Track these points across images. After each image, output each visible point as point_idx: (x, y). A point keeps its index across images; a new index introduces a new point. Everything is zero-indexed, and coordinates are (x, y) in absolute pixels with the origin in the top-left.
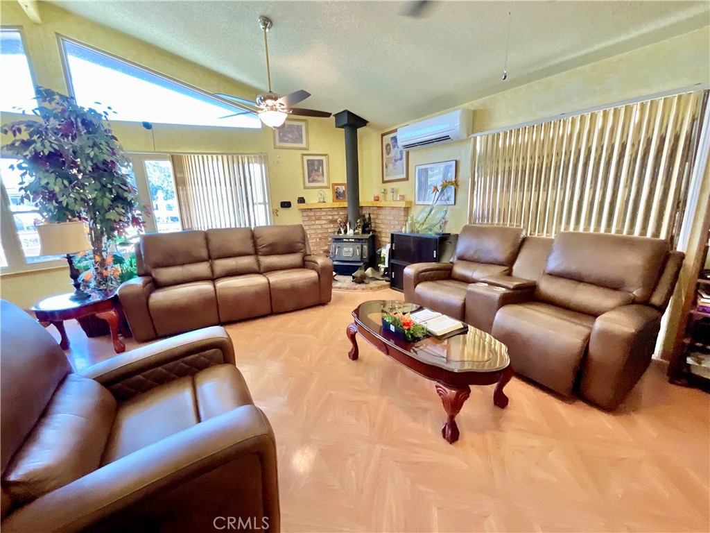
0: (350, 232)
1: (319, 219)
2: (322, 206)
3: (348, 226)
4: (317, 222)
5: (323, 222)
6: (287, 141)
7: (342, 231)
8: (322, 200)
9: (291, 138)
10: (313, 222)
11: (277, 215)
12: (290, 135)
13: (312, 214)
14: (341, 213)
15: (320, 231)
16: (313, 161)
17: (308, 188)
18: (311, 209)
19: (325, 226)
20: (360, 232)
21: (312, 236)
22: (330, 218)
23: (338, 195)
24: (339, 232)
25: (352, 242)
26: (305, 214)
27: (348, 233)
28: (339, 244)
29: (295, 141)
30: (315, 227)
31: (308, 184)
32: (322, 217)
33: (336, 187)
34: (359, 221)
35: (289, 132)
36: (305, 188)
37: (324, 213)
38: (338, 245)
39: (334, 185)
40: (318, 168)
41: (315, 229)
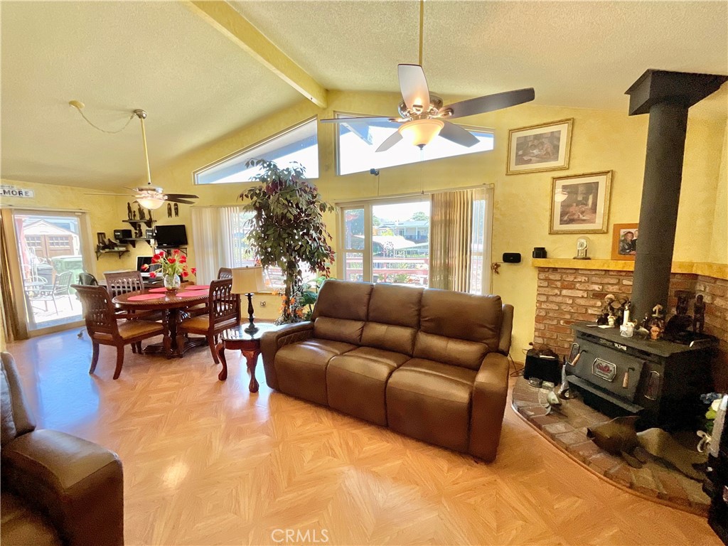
0: (627, 328)
1: (571, 286)
2: (580, 265)
3: (626, 313)
4: (565, 292)
5: (580, 294)
6: (529, 162)
7: (611, 320)
8: (582, 255)
9: (536, 156)
10: (557, 291)
11: (498, 273)
12: (536, 152)
13: (557, 277)
14: (625, 282)
15: (569, 308)
16: (577, 186)
17: (557, 233)
18: (555, 269)
19: (582, 302)
20: (654, 335)
21: (551, 315)
22: (596, 288)
23: (626, 247)
24: (603, 320)
25: (621, 351)
26: (543, 276)
27: (623, 328)
28: (587, 346)
29: (542, 159)
30: (559, 299)
31: (558, 226)
32: (578, 285)
33: (623, 232)
34: (656, 308)
35: (534, 147)
36: (552, 232)
37: (583, 279)
38: (585, 348)
39: (618, 227)
40: (586, 199)
41: (559, 304)
